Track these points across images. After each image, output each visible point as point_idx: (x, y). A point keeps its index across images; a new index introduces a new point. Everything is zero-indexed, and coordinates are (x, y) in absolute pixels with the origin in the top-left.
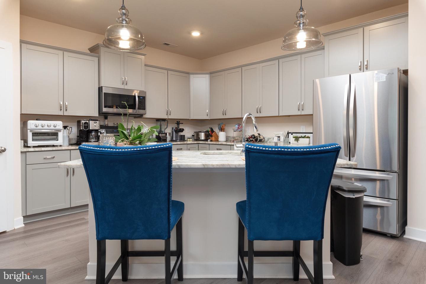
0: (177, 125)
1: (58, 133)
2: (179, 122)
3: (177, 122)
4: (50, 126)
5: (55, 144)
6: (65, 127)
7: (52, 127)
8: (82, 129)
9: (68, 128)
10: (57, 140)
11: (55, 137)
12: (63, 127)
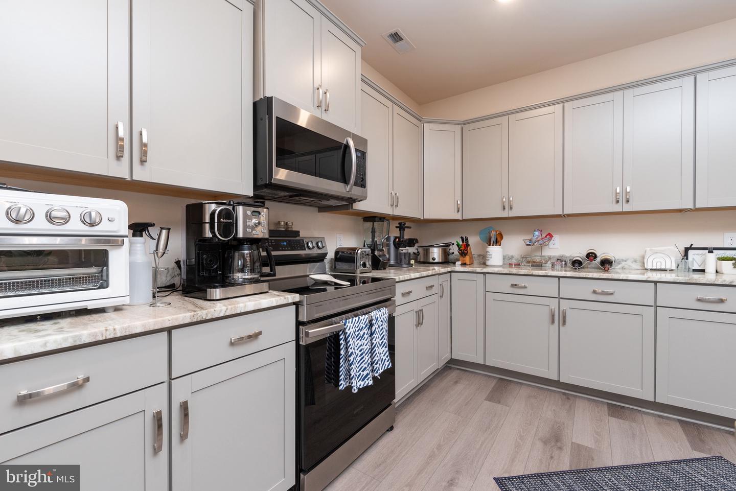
0: (400, 230)
1: (105, 253)
2: (405, 224)
3: (399, 223)
4: (66, 220)
5: (91, 305)
6: (138, 229)
7: (75, 226)
8: (208, 234)
9: (153, 231)
10: (104, 285)
11: (93, 270)
12: (130, 227)
